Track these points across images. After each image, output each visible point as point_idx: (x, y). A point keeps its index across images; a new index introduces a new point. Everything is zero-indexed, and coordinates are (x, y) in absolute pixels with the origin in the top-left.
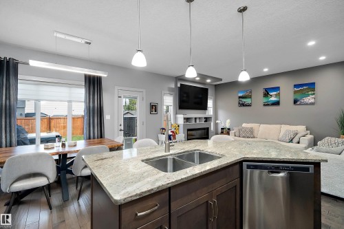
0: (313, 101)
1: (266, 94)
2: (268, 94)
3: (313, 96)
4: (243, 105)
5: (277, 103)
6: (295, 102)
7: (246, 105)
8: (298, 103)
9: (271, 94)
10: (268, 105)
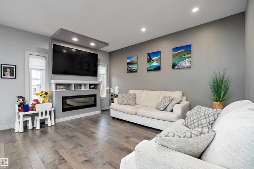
0: (189, 64)
1: (150, 60)
2: (151, 59)
3: (189, 60)
4: (130, 71)
5: (158, 68)
6: (174, 66)
7: (133, 72)
8: (177, 67)
9: (153, 59)
10: (151, 70)
